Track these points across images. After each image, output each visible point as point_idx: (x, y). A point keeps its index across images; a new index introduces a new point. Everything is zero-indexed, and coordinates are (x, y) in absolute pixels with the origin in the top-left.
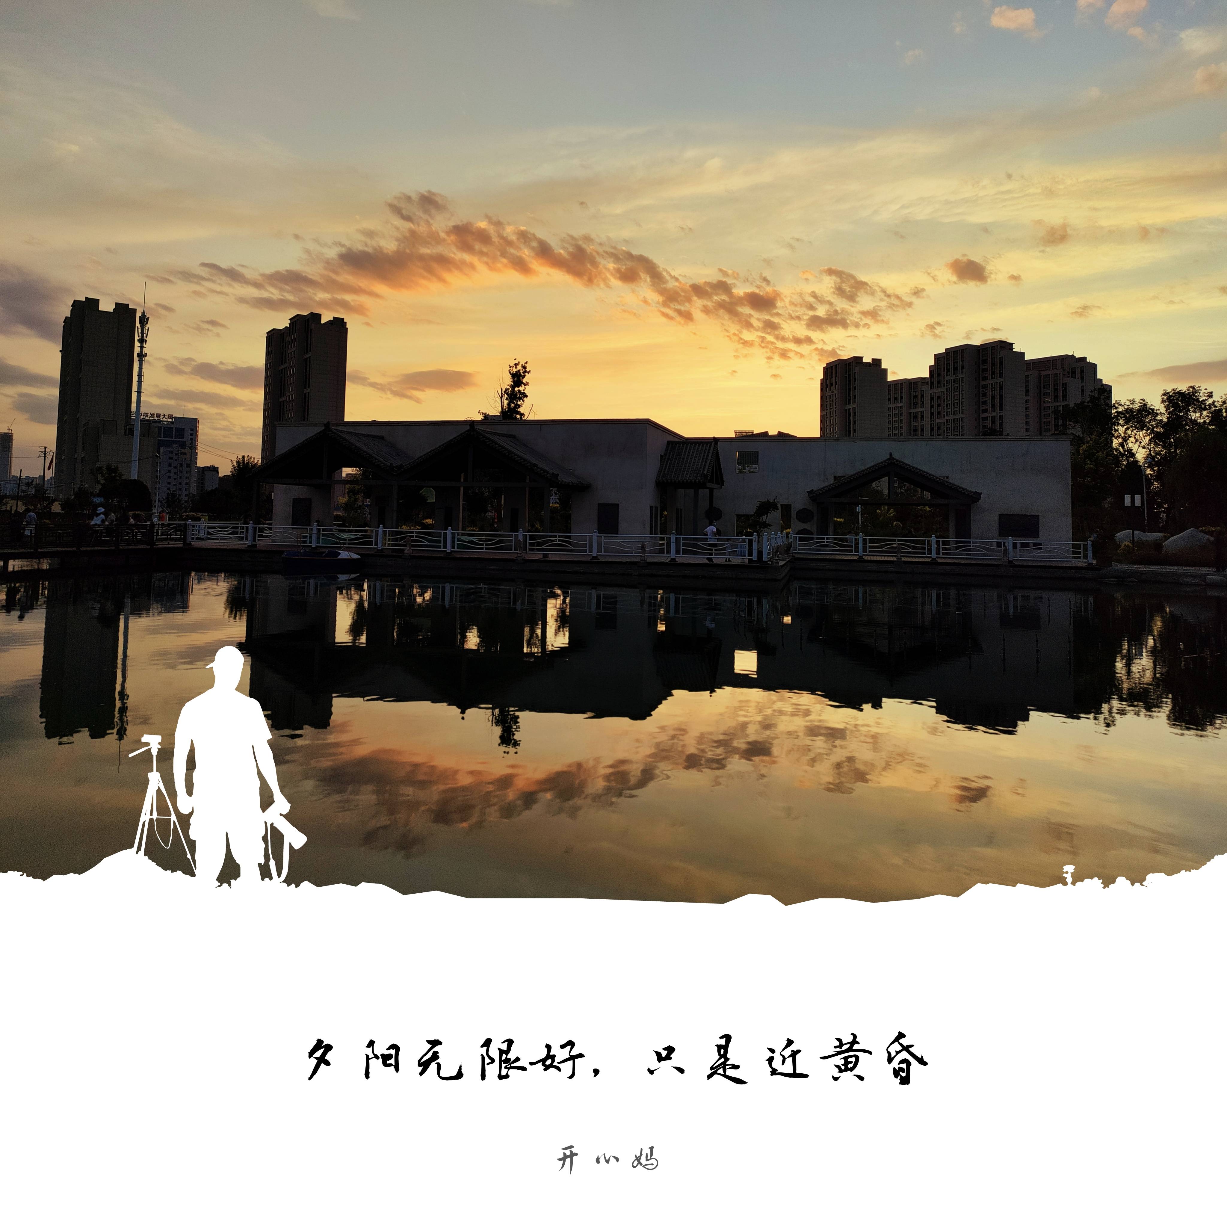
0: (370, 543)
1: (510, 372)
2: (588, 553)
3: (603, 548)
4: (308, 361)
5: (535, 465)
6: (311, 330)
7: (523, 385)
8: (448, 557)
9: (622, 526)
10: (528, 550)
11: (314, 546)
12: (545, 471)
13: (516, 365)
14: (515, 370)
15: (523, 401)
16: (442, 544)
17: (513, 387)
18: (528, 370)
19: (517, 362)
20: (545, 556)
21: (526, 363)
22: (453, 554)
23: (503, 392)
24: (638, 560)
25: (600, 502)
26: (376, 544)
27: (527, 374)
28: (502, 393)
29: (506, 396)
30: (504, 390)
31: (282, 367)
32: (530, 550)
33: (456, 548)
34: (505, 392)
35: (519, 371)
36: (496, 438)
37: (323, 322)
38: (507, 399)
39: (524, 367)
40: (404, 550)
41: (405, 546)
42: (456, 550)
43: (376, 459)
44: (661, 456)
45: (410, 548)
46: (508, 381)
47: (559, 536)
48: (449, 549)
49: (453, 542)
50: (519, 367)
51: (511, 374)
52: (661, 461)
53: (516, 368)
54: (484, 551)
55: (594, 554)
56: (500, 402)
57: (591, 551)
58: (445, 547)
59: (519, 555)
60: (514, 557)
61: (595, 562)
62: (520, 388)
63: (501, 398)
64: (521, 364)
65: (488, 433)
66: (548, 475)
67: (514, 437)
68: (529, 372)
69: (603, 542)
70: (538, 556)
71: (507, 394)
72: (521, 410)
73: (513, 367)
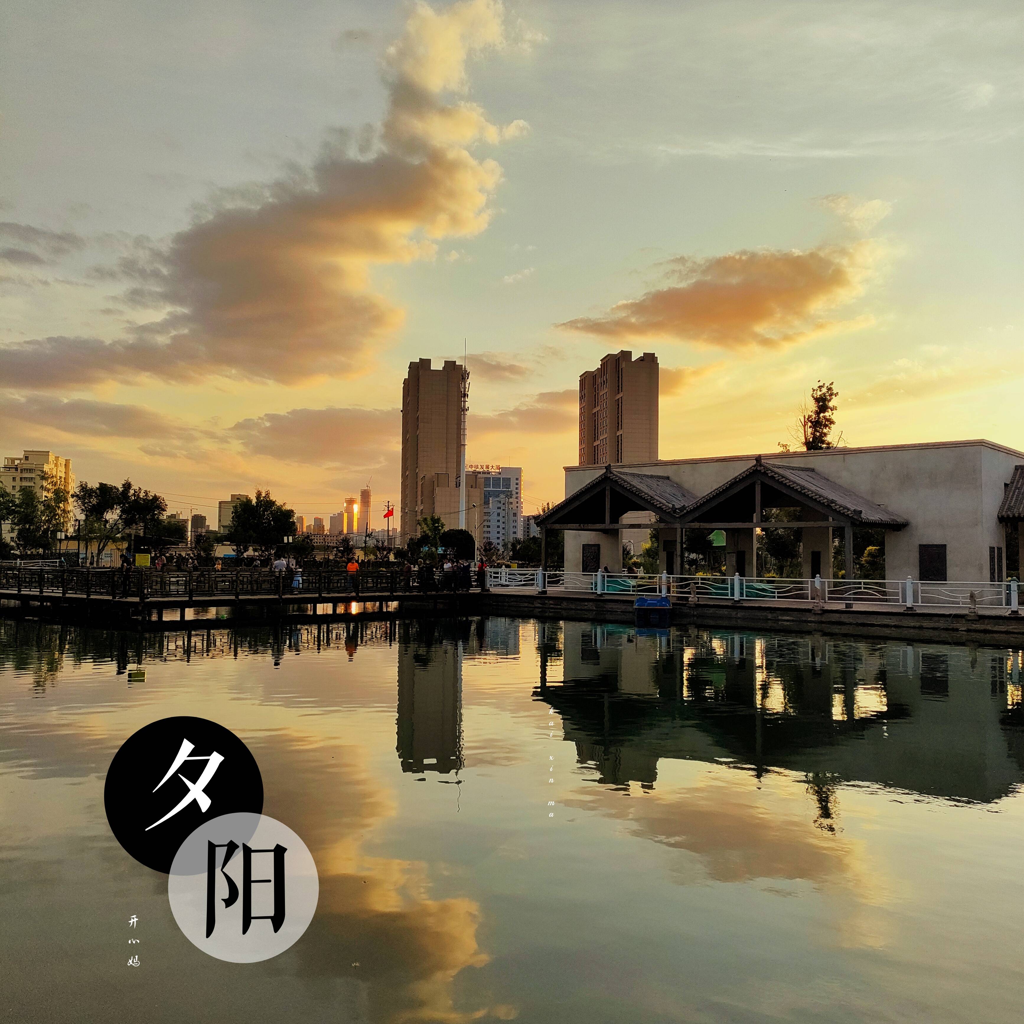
0: (654, 590)
1: (813, 397)
2: (900, 603)
3: (920, 597)
4: (620, 401)
5: (833, 501)
6: (622, 369)
7: (829, 410)
8: (736, 606)
9: (950, 571)
10: (827, 599)
11: (599, 593)
12: (845, 508)
13: (820, 387)
14: (819, 393)
15: (829, 428)
16: (729, 592)
17: (818, 413)
18: (835, 392)
19: (821, 384)
20: (848, 606)
21: (832, 384)
22: (741, 602)
23: (806, 420)
24: (966, 612)
25: (921, 543)
26: (660, 592)
27: (834, 396)
28: (805, 422)
29: (810, 424)
30: (807, 417)
31: (595, 410)
32: (830, 598)
33: (745, 595)
34: (808, 419)
35: (824, 394)
36: (787, 473)
37: (633, 360)
38: (810, 427)
39: (829, 389)
40: (688, 598)
41: (689, 593)
42: (745, 598)
43: (657, 501)
44: (1006, 485)
45: (695, 596)
46: (812, 406)
47: (864, 583)
48: (737, 597)
49: (742, 589)
50: (824, 390)
51: (814, 399)
52: (1005, 492)
53: (821, 391)
54: (776, 599)
55: (909, 604)
56: (803, 432)
57: (904, 601)
58: (733, 594)
59: (816, 604)
60: (810, 607)
61: (910, 613)
62: (827, 414)
63: (804, 426)
64: (826, 385)
65: (779, 467)
66: (849, 512)
67: (813, 470)
68: (836, 394)
69: (920, 590)
70: (840, 606)
71: (811, 422)
72: (828, 439)
73: (817, 390)
